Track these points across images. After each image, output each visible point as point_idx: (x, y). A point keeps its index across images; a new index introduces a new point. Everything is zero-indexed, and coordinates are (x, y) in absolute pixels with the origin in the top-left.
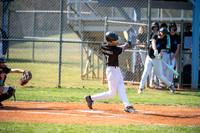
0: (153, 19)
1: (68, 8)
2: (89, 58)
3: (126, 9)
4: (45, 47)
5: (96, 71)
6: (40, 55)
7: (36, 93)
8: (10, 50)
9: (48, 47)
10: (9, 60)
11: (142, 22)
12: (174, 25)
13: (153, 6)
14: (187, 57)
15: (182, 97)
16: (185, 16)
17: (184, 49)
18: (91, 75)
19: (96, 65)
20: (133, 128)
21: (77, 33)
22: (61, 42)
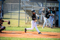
0: (47, 6)
1: (21, 3)
2: (28, 18)
3: (39, 3)
4: (14, 15)
5: (30, 22)
6: (13, 17)
7: (12, 28)
8: (4, 15)
9: (15, 14)
10: (4, 18)
11: (44, 7)
12: (53, 8)
13: (47, 2)
14: (57, 17)
15: (56, 29)
16: (57, 5)
17: (56, 15)
18: (28, 23)
19: (30, 20)
20: (41, 39)
21: (24, 10)
22: (19, 13)
